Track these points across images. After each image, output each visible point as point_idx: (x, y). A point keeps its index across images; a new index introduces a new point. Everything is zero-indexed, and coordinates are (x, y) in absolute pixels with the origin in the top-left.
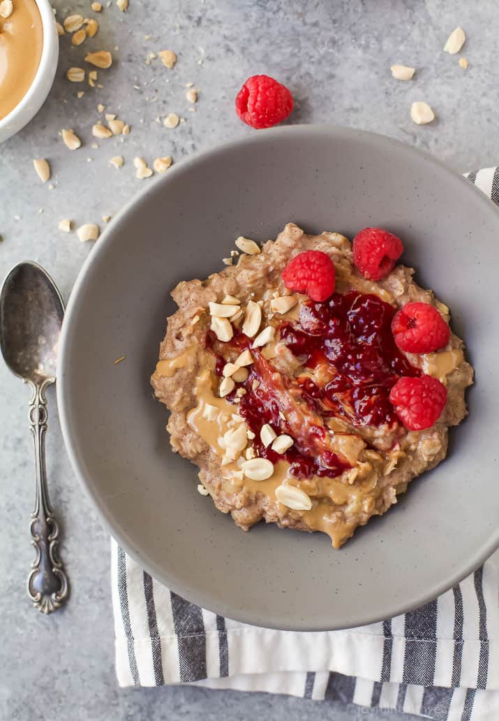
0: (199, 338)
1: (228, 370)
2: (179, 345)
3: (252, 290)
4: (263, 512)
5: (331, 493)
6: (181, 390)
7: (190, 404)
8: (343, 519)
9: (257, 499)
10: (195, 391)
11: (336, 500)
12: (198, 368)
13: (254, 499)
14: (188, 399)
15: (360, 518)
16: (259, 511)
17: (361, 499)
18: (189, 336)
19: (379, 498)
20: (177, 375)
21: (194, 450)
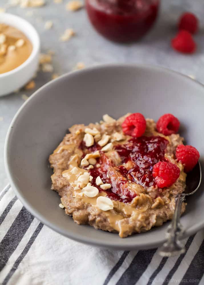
0: (77, 141)
1: (87, 156)
2: (68, 143)
3: (106, 131)
4: (89, 214)
5: (124, 210)
6: (63, 160)
7: (65, 168)
8: (127, 222)
9: (87, 207)
10: (69, 163)
11: (125, 213)
12: (73, 153)
13: (86, 206)
14: (65, 165)
15: (135, 224)
16: (87, 213)
17: (138, 214)
18: (73, 140)
19: (147, 219)
20: (63, 153)
21: (62, 183)
